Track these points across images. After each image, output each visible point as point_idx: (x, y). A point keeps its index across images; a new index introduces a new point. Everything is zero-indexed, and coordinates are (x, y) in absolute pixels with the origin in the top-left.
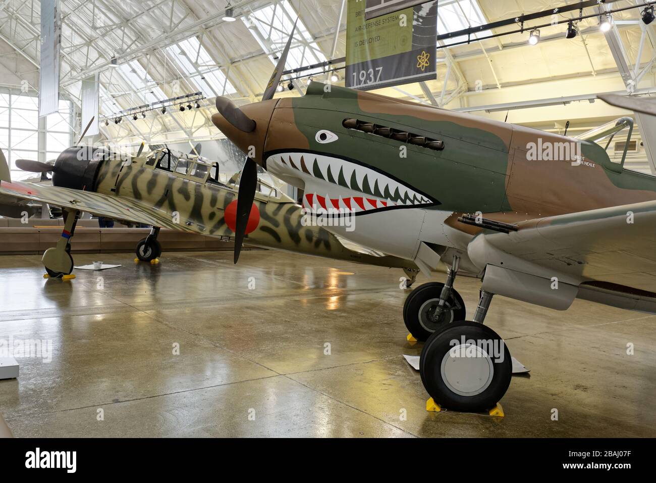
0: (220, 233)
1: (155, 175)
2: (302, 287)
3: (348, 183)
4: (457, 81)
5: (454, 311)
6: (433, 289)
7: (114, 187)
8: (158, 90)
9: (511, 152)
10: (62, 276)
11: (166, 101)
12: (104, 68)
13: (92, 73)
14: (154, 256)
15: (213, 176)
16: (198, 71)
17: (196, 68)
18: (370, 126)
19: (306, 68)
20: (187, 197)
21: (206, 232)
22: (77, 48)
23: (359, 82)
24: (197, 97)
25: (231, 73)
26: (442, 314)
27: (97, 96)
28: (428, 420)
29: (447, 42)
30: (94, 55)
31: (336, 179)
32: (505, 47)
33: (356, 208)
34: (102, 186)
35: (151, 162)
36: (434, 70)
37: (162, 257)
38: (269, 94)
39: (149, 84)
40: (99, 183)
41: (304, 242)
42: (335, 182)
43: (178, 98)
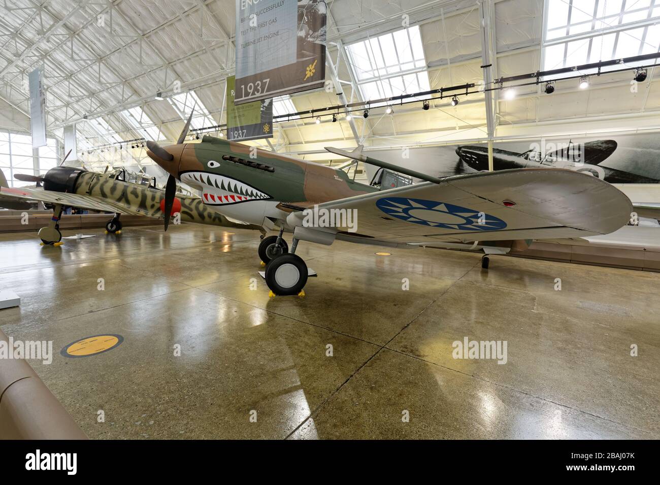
0: (158, 215)
1: (115, 184)
2: (209, 241)
3: (227, 188)
4: (284, 139)
5: (283, 249)
6: (273, 239)
7: (88, 191)
8: (116, 136)
9: (306, 173)
10: (53, 243)
11: (123, 142)
12: (79, 121)
13: (71, 123)
14: (118, 229)
15: (153, 185)
16: (142, 126)
17: (141, 125)
18: (237, 159)
19: (205, 129)
20: (137, 196)
21: (149, 215)
22: (59, 108)
23: (234, 137)
24: (142, 141)
25: (162, 129)
26: (277, 251)
27: (75, 137)
28: (270, 301)
29: (279, 120)
30: (71, 113)
31: (220, 186)
32: (306, 124)
33: (231, 201)
34: (79, 190)
35: (112, 176)
36: (272, 133)
37: (124, 230)
38: (181, 141)
39: (110, 132)
40: (77, 188)
41: (207, 219)
42: (219, 188)
43: (130, 141)
